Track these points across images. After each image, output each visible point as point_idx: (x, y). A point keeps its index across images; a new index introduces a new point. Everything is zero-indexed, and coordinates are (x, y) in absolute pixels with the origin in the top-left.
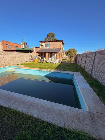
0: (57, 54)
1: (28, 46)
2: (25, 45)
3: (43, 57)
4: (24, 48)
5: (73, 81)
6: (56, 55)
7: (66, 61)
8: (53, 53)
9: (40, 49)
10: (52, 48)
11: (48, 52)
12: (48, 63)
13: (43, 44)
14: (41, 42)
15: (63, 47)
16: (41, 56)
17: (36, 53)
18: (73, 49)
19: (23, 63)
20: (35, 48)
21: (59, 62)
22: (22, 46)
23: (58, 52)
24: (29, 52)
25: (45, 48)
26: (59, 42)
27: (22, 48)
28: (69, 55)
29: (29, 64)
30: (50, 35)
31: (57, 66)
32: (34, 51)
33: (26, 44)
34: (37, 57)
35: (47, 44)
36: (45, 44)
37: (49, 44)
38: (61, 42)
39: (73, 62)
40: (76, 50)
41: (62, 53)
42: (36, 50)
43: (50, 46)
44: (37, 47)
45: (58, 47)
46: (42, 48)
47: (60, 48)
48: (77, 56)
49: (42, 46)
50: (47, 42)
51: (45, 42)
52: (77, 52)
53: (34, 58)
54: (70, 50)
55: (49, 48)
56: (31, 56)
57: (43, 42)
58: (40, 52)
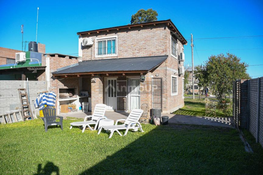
2: (29, 50)
4: (23, 63)
10: (126, 55)
11: (101, 75)
13: (89, 40)
14: (83, 34)
15: (180, 51)
16: (77, 91)
17: (53, 77)
18: (226, 56)
20: (48, 59)
21: (152, 122)
22: (19, 56)
23: (145, 72)
25: (97, 57)
26: (154, 30)
27: (19, 63)
34: (56, 95)
35: (107, 40)
36: (100, 40)
37: (113, 40)
38: (165, 29)
39: (229, 119)
40: (244, 64)
41: (179, 75)
42: (52, 67)
43: (118, 50)
44: (57, 55)
45: (154, 50)
46: (88, 59)
47: (164, 55)
48: (247, 89)
49: (86, 50)
50: (106, 35)
51: (98, 32)
52: (246, 68)
53: (37, 100)
54: (214, 62)
55: (116, 55)
56: (23, 92)
57: (89, 34)
58: (65, 74)
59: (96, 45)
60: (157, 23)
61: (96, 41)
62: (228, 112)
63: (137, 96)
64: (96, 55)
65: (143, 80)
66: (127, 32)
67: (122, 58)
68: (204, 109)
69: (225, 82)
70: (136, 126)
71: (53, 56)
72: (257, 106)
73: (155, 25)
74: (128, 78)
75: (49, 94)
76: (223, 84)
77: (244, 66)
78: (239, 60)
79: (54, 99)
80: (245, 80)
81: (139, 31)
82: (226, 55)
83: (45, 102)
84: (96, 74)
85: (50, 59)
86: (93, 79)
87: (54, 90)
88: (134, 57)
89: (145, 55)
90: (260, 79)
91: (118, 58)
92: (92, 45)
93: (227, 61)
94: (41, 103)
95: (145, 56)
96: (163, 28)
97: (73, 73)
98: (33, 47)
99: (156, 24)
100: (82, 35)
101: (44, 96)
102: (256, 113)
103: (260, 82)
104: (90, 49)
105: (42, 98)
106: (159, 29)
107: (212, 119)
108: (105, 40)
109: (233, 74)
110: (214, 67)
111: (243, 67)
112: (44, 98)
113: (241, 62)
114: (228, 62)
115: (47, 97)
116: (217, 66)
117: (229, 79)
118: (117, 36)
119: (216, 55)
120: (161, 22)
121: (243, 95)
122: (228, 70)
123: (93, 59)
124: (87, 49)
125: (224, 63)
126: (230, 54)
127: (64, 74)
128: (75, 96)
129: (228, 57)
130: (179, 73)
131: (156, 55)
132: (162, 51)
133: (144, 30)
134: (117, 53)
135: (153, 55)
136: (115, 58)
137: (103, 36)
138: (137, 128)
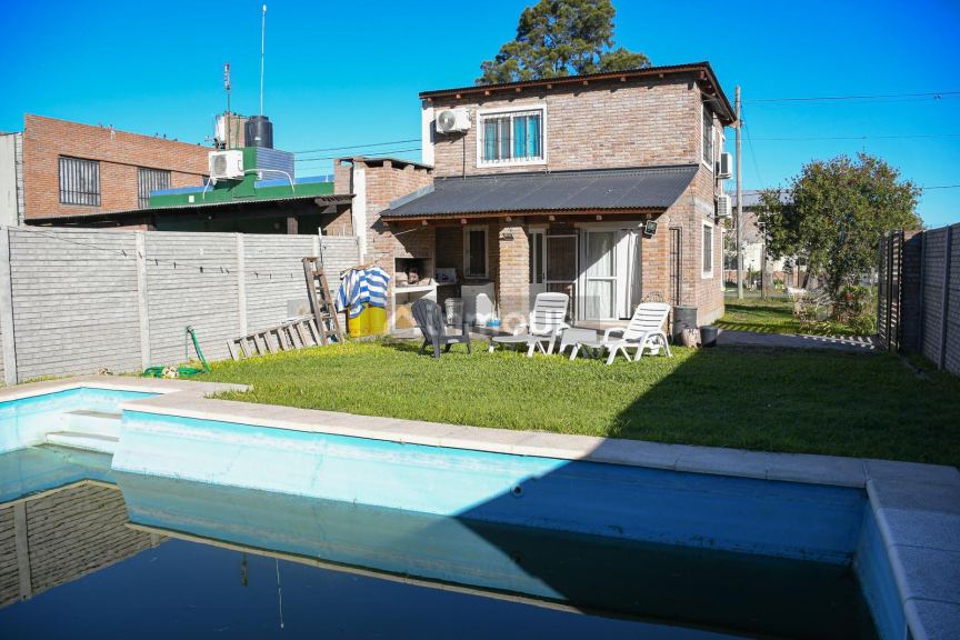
0: (647, 234)
1: (286, 161)
2: (249, 142)
3: (462, 280)
4: (233, 183)
5: (866, 591)
6: (626, 245)
7: (775, 328)
8: (590, 218)
9: (424, 183)
10: (571, 162)
11: (526, 219)
12: (522, 348)
13: (461, 116)
14: (437, 98)
15: (719, 148)
16: (431, 266)
17: (378, 227)
18: (856, 163)
19: (215, 355)
20: (361, 174)
21: (676, 340)
22: (221, 161)
23: (658, 211)
24: (292, 223)
25: (484, 166)
26: (658, 90)
27: (221, 184)
28: (815, 243)
29: (275, 367)
30: (552, 21)
31: (642, 387)
32: (344, 205)
33: (258, 134)
34: (388, 276)
35: (512, 116)
36: (490, 117)
37: (531, 117)
38: (690, 88)
39: (869, 339)
40: (909, 185)
41: (716, 221)
42: (373, 195)
43: (549, 145)
44: (390, 163)
45: (658, 149)
46: (453, 171)
47: (687, 162)
48: (920, 256)
49: (446, 145)
50: (511, 100)
51: (487, 93)
52: (917, 198)
53: (341, 291)
54: (819, 179)
55: (544, 162)
56: (313, 267)
57: (458, 96)
58: (424, 215)
59: (480, 132)
60: (669, 71)
61: (479, 119)
62: (861, 324)
63: (607, 281)
64: (479, 160)
65: (651, 231)
66: (576, 95)
67: (561, 169)
68: (789, 320)
69: (852, 242)
70: (656, 342)
71: (375, 164)
72: (943, 291)
73: (661, 76)
74: (579, 229)
75: (374, 273)
76: (845, 248)
77: (907, 193)
78: (894, 176)
79: (383, 285)
80: (915, 232)
81: (613, 91)
82: (857, 160)
83: (366, 294)
84: (515, 217)
85: (367, 174)
86: (506, 231)
87: (380, 262)
88: (598, 167)
89: (631, 162)
90: (950, 229)
91: (550, 169)
92: (466, 131)
93: (859, 178)
94: (356, 299)
95: (631, 165)
96: (686, 86)
97: (450, 214)
98: (259, 133)
99: (665, 74)
100: (434, 99)
101: (362, 279)
102: (938, 323)
103: (951, 234)
104: (459, 143)
105: (358, 284)
106: (672, 86)
107: (824, 338)
108: (507, 115)
109: (877, 216)
110: (819, 195)
111: (906, 195)
112: (364, 284)
113: (899, 181)
114: (863, 180)
115: (369, 281)
116: (827, 192)
117: (864, 233)
118: (544, 106)
119: (825, 161)
120: (681, 70)
121: (910, 270)
122: (860, 204)
123: (469, 171)
124: (448, 143)
125: (849, 184)
126: (867, 155)
127: (420, 216)
128: (426, 280)
129: (859, 164)
130: (716, 214)
131: (663, 163)
132: (681, 151)
133: (627, 90)
134: (545, 157)
135: (654, 163)
136: (540, 170)
137: (500, 103)
138: (658, 346)
